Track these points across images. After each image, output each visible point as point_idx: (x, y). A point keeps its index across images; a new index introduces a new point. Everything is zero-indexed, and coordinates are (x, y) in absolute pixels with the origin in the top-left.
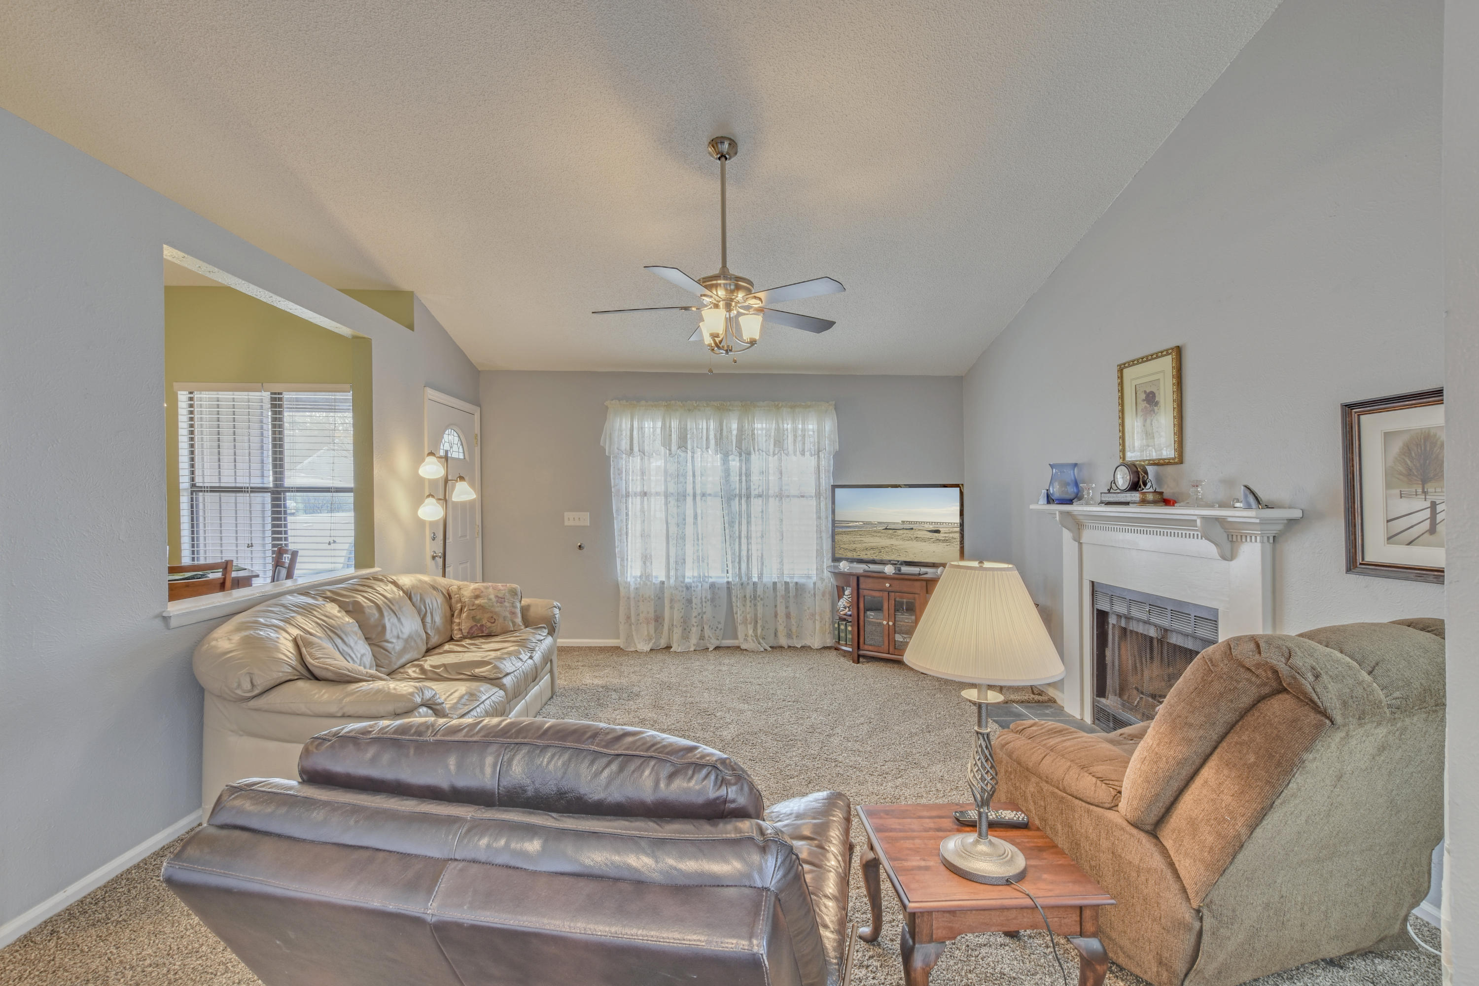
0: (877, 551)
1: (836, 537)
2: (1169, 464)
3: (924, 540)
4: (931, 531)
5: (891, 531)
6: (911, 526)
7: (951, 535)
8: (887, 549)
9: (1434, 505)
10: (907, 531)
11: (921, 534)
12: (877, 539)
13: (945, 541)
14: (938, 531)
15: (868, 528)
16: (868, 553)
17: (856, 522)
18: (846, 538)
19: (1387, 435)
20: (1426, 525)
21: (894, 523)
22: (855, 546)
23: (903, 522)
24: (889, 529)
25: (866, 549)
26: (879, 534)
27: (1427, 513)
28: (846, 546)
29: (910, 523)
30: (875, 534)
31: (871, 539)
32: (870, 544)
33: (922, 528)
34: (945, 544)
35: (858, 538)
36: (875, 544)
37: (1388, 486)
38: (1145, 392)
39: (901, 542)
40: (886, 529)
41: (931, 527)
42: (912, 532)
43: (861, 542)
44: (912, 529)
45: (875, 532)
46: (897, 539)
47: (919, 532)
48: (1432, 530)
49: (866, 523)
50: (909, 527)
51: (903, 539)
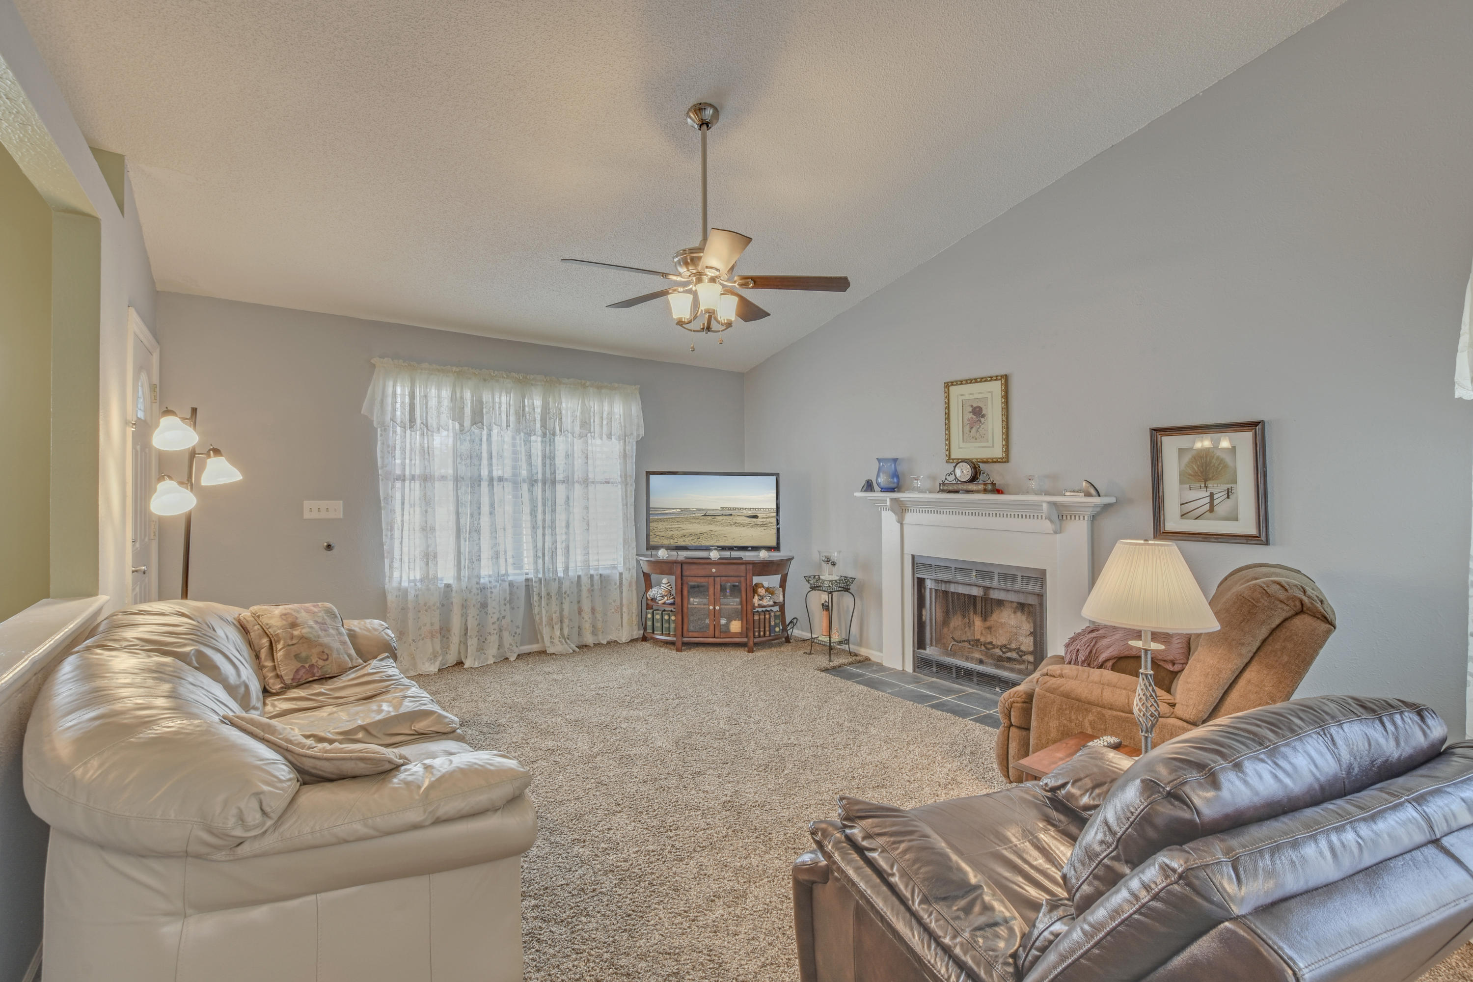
0: (695, 537)
1: (651, 525)
2: (997, 462)
3: (742, 525)
4: (748, 517)
5: (710, 518)
6: (730, 512)
7: (768, 520)
8: (706, 535)
9: (1212, 495)
10: (725, 517)
11: (740, 520)
12: (696, 526)
13: (762, 525)
14: (756, 517)
15: (686, 515)
16: (686, 539)
17: (673, 509)
18: (661, 525)
19: (1181, 450)
20: (1207, 507)
21: (713, 510)
22: (671, 533)
23: (722, 508)
24: (708, 515)
25: (684, 536)
26: (698, 521)
27: (1208, 500)
28: (662, 534)
29: (729, 509)
30: (694, 521)
31: (689, 526)
32: (687, 531)
33: (741, 514)
34: (763, 528)
35: (675, 525)
36: (693, 531)
37: (1182, 482)
38: (972, 406)
39: (720, 528)
40: (705, 515)
41: (750, 513)
42: (731, 517)
43: (678, 529)
44: (731, 515)
45: (694, 518)
46: (716, 525)
47: (738, 518)
48: (1211, 510)
49: (683, 510)
50: (728, 513)
51: (722, 525)
